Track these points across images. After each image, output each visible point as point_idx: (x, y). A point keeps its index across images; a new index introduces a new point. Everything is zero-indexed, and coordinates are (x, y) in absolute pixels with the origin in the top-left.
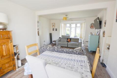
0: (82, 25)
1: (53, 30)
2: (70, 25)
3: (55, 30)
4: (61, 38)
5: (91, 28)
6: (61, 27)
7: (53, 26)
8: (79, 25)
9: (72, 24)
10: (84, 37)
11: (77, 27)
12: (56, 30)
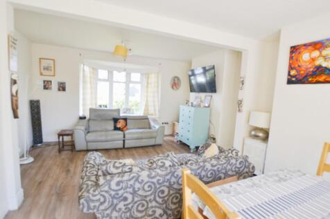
0: (148, 78)
1: (45, 88)
2: (110, 73)
3: (55, 86)
4: (88, 117)
5: (172, 87)
6: (84, 76)
7: (45, 72)
8: (136, 77)
9: (115, 72)
10: (157, 113)
11: (131, 82)
12: (62, 87)
